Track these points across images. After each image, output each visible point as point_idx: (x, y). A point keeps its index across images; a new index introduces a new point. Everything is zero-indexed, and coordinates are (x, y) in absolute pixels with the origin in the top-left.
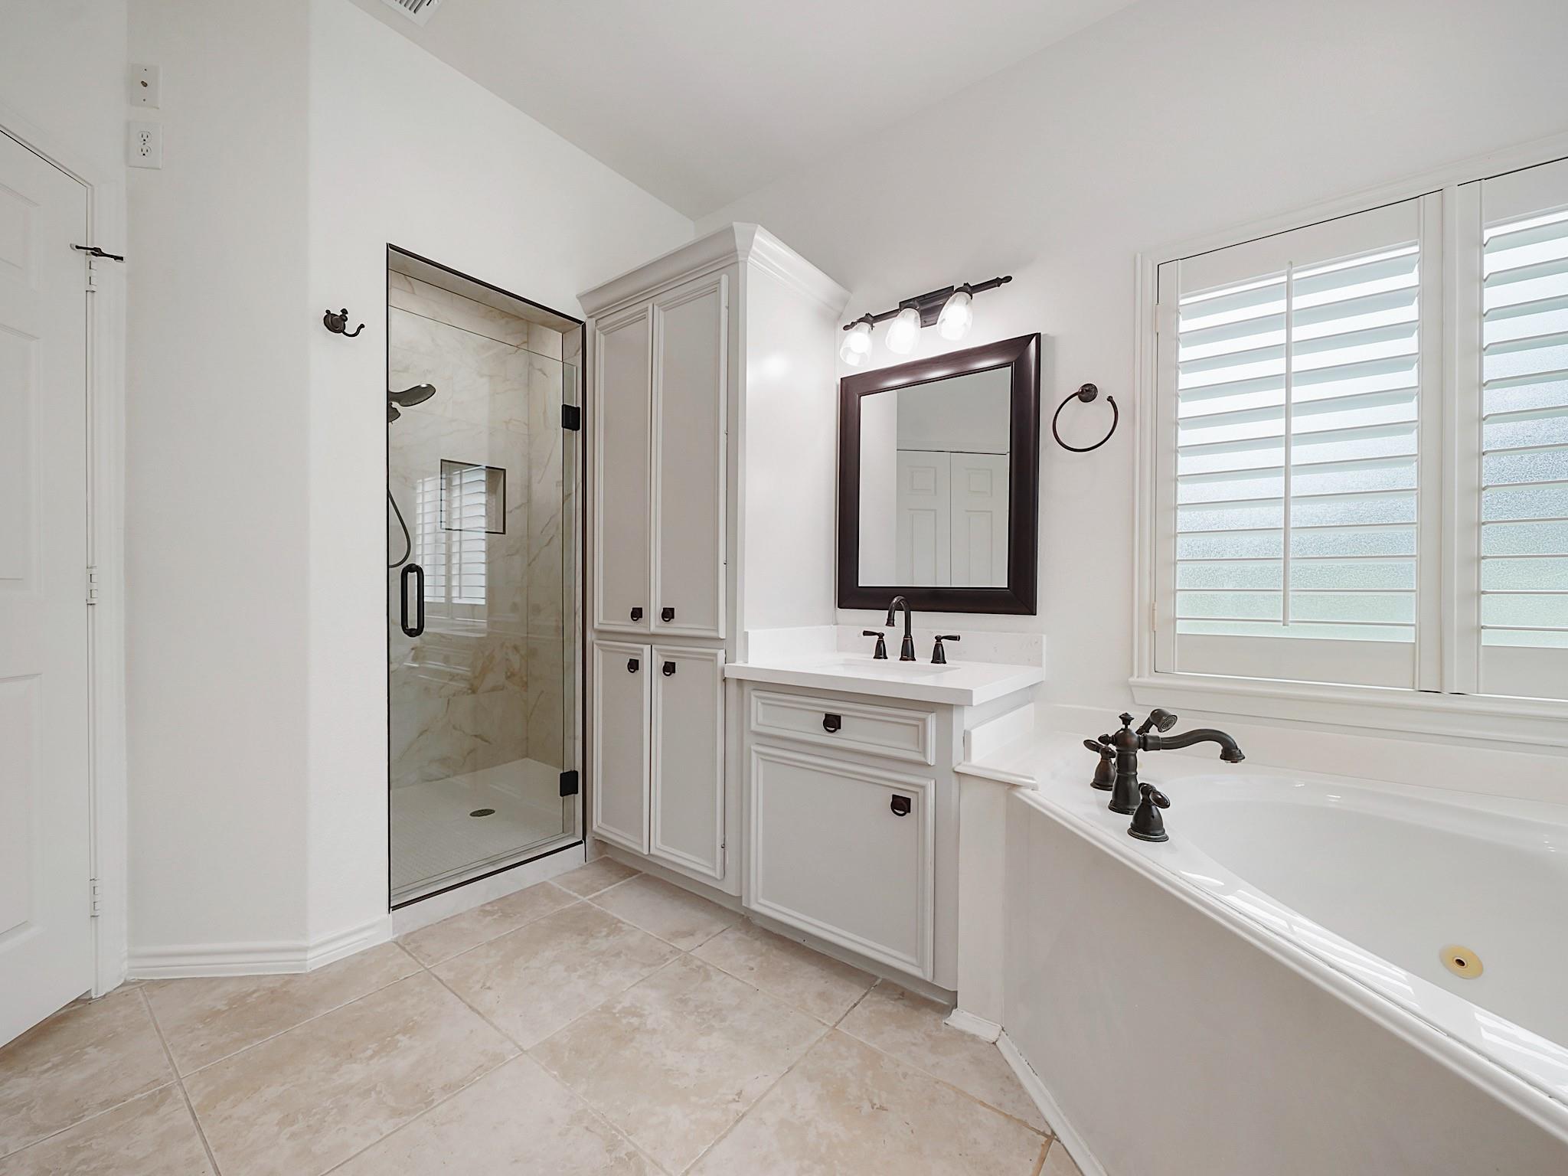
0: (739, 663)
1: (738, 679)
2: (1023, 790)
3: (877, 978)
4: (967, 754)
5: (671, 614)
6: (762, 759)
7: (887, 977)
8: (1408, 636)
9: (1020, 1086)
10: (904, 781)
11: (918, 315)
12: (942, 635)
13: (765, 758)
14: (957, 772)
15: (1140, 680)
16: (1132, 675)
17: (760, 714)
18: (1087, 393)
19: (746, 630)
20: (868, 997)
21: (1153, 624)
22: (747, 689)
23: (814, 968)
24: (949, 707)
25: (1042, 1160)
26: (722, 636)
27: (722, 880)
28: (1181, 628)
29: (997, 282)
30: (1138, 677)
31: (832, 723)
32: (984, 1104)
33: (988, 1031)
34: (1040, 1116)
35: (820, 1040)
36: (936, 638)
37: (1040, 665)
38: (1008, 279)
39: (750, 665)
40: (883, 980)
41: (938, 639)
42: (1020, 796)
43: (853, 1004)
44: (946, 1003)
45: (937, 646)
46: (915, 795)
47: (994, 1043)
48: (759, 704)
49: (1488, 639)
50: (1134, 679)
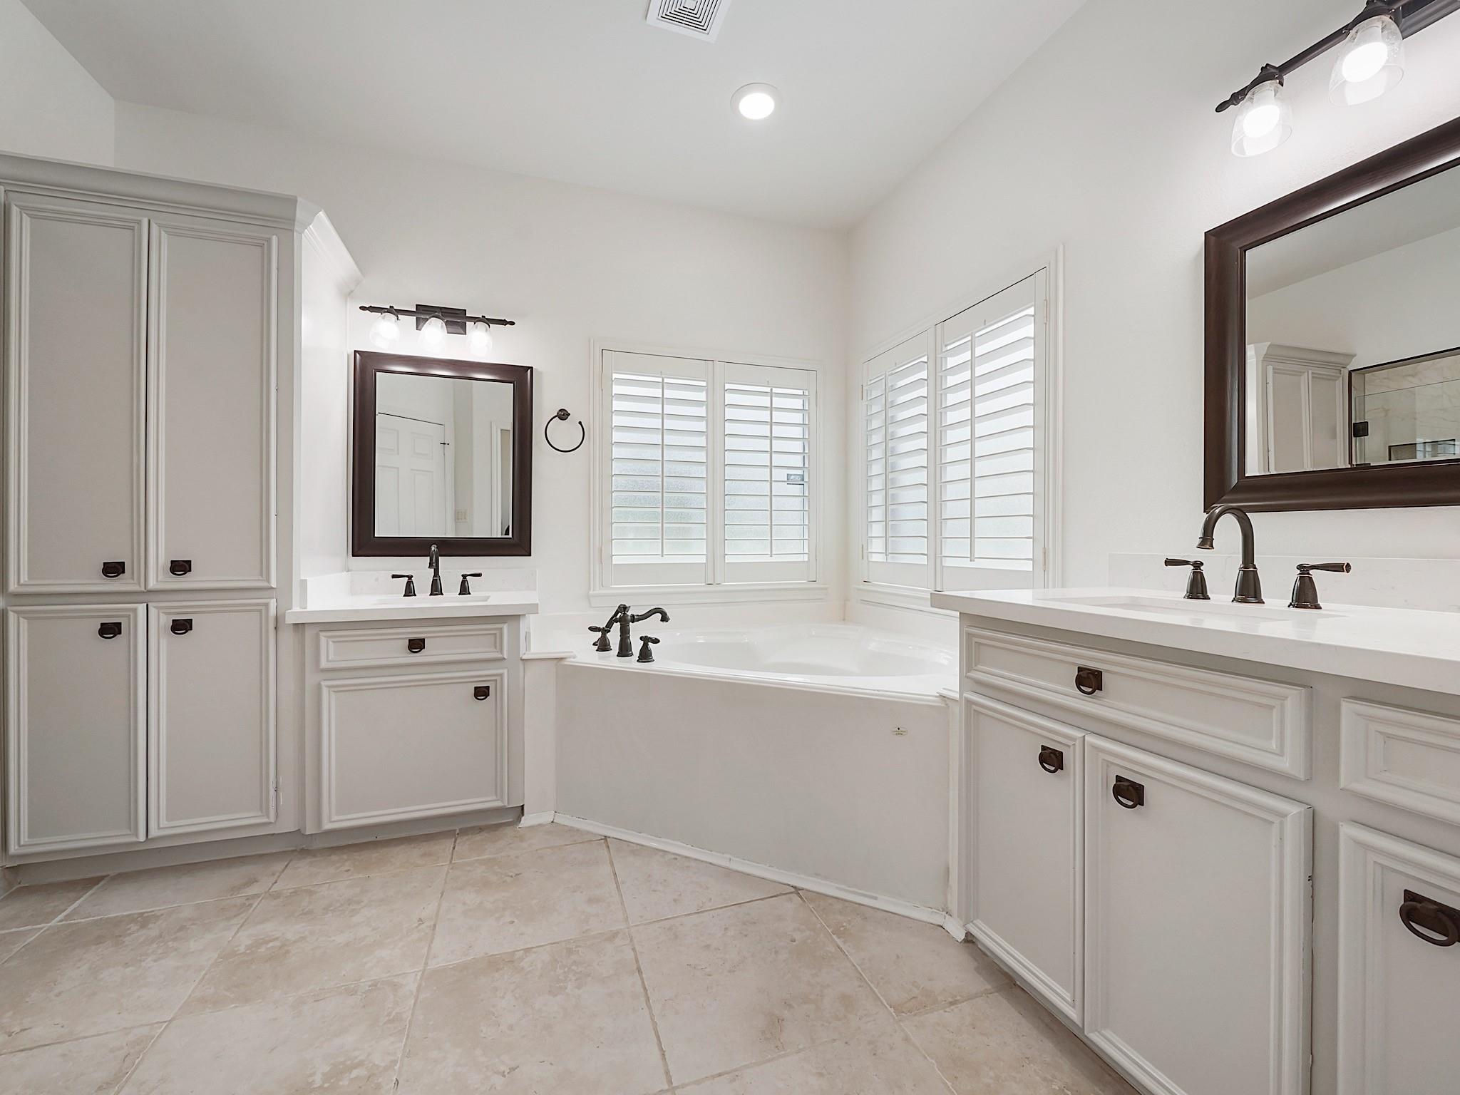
0: (296, 608)
1: (296, 625)
2: (568, 660)
3: (455, 830)
4: (528, 648)
5: (187, 567)
6: (334, 691)
7: (461, 827)
8: (703, 560)
9: (578, 830)
10: (481, 675)
11: (444, 324)
12: (468, 574)
13: (336, 689)
14: (523, 660)
15: (595, 592)
16: (590, 589)
17: (331, 652)
18: (563, 415)
19: (303, 578)
20: (458, 841)
21: (601, 559)
22: (309, 633)
23: (403, 846)
24: (516, 618)
25: (608, 847)
26: (274, 585)
27: (275, 822)
28: (616, 561)
29: (504, 322)
30: (593, 590)
31: (416, 645)
32: (567, 845)
33: (546, 818)
34: (595, 835)
35: (448, 872)
36: (463, 576)
37: (535, 590)
38: (512, 323)
39: (308, 609)
40: (460, 830)
41: (464, 576)
42: (565, 663)
43: (452, 849)
44: (511, 820)
45: (463, 582)
46: (494, 683)
47: (552, 822)
48: (331, 643)
49: (728, 559)
50: (591, 592)
